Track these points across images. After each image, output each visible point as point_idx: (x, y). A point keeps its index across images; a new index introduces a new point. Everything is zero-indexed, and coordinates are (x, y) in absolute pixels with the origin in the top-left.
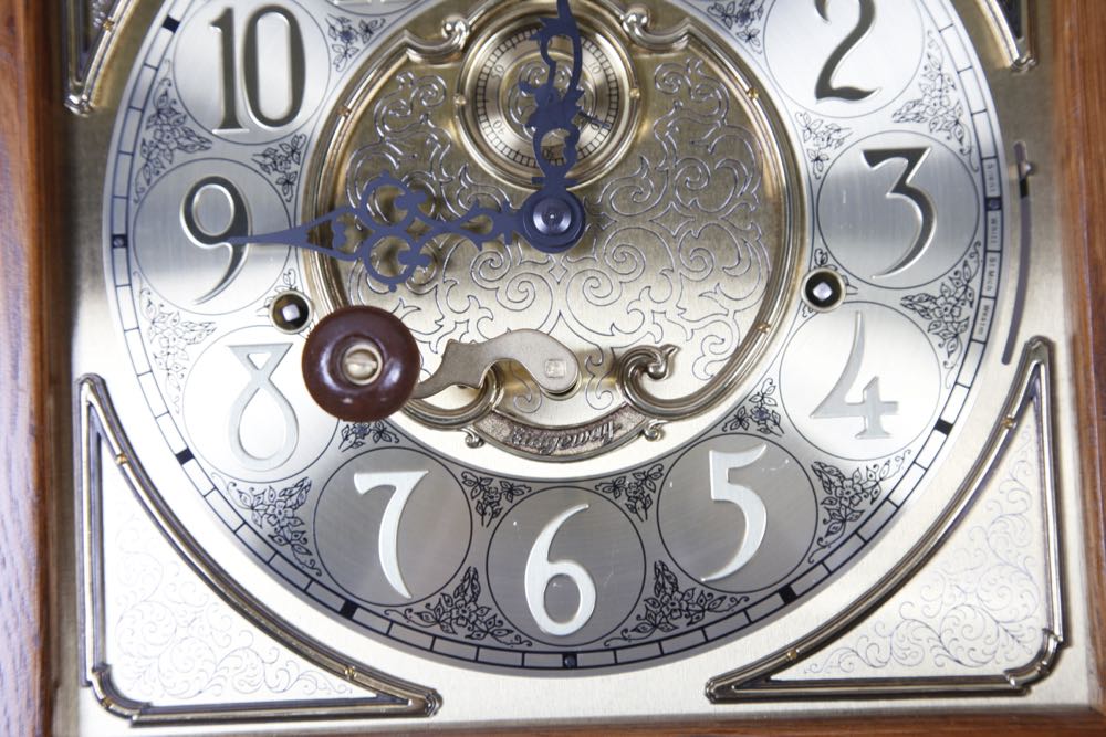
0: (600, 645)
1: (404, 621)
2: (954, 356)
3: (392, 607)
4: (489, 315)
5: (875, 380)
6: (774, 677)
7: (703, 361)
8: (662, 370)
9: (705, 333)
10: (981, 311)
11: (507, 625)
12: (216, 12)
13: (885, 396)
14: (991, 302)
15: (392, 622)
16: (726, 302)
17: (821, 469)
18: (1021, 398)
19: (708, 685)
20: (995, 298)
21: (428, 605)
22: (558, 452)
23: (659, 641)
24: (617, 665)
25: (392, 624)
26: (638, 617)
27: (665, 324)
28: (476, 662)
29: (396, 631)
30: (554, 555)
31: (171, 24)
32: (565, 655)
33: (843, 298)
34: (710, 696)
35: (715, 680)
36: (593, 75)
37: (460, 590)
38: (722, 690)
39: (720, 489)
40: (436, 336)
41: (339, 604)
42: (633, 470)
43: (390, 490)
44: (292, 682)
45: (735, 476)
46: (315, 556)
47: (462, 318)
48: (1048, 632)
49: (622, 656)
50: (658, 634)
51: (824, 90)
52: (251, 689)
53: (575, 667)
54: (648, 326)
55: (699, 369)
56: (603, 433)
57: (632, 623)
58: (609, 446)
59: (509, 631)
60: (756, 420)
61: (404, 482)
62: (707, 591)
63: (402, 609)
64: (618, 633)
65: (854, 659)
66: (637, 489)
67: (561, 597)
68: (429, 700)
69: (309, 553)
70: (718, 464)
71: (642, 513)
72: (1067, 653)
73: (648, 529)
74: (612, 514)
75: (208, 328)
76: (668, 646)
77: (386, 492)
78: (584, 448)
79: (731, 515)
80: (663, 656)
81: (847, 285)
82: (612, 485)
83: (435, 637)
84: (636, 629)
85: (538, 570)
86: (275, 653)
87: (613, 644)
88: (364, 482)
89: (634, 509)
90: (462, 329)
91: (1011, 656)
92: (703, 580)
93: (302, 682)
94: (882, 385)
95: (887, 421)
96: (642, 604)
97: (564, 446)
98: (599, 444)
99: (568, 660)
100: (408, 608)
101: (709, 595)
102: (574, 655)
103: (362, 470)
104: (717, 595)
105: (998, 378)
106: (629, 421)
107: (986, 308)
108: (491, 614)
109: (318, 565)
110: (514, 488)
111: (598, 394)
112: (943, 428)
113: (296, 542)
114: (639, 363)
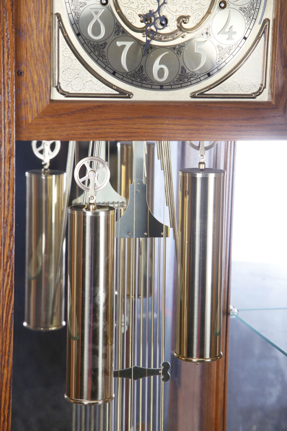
0: (168, 84)
1: (126, 76)
2: (249, 22)
3: (123, 73)
4: (149, 5)
5: (232, 26)
6: (204, 93)
7: (196, 20)
8: (187, 22)
9: (197, 13)
10: (256, 11)
11: (148, 79)
13: (234, 31)
14: (258, 10)
15: (124, 77)
16: (201, 6)
17: (219, 47)
18: (262, 32)
19: (190, 94)
20: (259, 9)
21: (132, 73)
22: (163, 40)
23: (181, 84)
24: (172, 89)
26: (177, 78)
27: (188, 10)
28: (141, 87)
29: (124, 79)
30: (160, 63)
32: (161, 86)
33: (227, 7)
34: (191, 97)
35: (193, 93)
37: (139, 70)
38: (194, 95)
39: (197, 50)
40: (137, 10)
41: (112, 72)
42: (179, 45)
44: (101, 89)
45: (201, 47)
46: (107, 60)
47: (143, 6)
48: (262, 85)
49: (173, 87)
50: (181, 82)
52: (92, 90)
53: (163, 89)
54: (184, 11)
55: (195, 21)
56: (172, 35)
57: (175, 80)
58: (174, 38)
59: (149, 80)
60: (206, 34)
61: (129, 44)
62: (192, 73)
63: (126, 74)
64: (172, 82)
65: (221, 90)
66: (178, 49)
67: (161, 73)
68: (129, 95)
69: (106, 59)
70: (197, 44)
71: (180, 54)
72: (265, 90)
73: (180, 58)
74: (173, 55)
76: (183, 85)
77: (124, 46)
78: (169, 39)
79: (199, 56)
80: (182, 87)
81: (228, 4)
82: (174, 48)
83: (133, 80)
84: (176, 81)
85: (156, 66)
86: (97, 82)
87: (171, 84)
88: (119, 44)
89: (178, 54)
90: (143, 8)
91: (253, 90)
92: (192, 71)
93: (103, 89)
94: (233, 28)
95: (234, 36)
96: (178, 75)
97: (165, 38)
98: (172, 38)
99: (161, 87)
100: (127, 73)
101: (193, 74)
102: (162, 86)
103: (119, 41)
104: (194, 74)
105: (257, 27)
106: (178, 33)
107: (257, 11)
108: (145, 76)
109: (108, 62)
110: (152, 47)
111: (172, 26)
112: (245, 38)
113: (103, 57)
114: (182, 19)
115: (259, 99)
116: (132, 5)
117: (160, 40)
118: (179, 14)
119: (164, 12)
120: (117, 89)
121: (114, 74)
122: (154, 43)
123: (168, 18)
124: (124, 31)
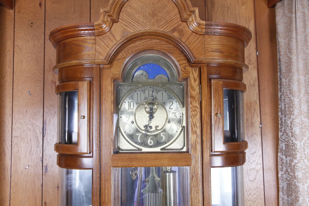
2: (178, 127)
6: (164, 149)
9: (161, 125)
12: (128, 101)
13: (173, 129)
16: (162, 123)
17: (168, 134)
18: (182, 130)
21: (141, 143)
24: (154, 147)
25: (139, 144)
27: (158, 124)
28: (145, 147)
30: (150, 140)
31: (125, 102)
33: (170, 123)
34: (160, 150)
36: (154, 107)
37: (144, 142)
38: (162, 149)
39: (162, 135)
43: (139, 135)
45: (163, 135)
51: (170, 108)
52: (130, 148)
55: (160, 127)
56: (154, 131)
58: (154, 132)
59: (147, 145)
60: (164, 131)
61: (140, 134)
64: (154, 145)
65: (170, 147)
66: (156, 135)
67: (151, 143)
68: (141, 150)
70: (162, 134)
72: (184, 147)
73: (157, 138)
74: (154, 137)
75: (127, 123)
79: (162, 137)
80: (157, 147)
82: (154, 135)
83: (142, 145)
84: (156, 145)
85: (149, 141)
86: (131, 146)
88: (137, 134)
90: (144, 124)
91: (180, 148)
92: (160, 142)
93: (133, 148)
95: (173, 131)
96: (156, 143)
99: (151, 147)
105: (181, 129)
106: (156, 131)
107: (180, 124)
109: (134, 140)
110: (147, 135)
111: (154, 129)
112: (177, 132)
113: (133, 138)
114: (157, 127)
115: (183, 150)
116: (141, 123)
117: (150, 133)
118: (155, 125)
119: (151, 125)
120: (137, 147)
121: (136, 143)
122: (148, 134)
123: (152, 126)
124: (139, 131)
